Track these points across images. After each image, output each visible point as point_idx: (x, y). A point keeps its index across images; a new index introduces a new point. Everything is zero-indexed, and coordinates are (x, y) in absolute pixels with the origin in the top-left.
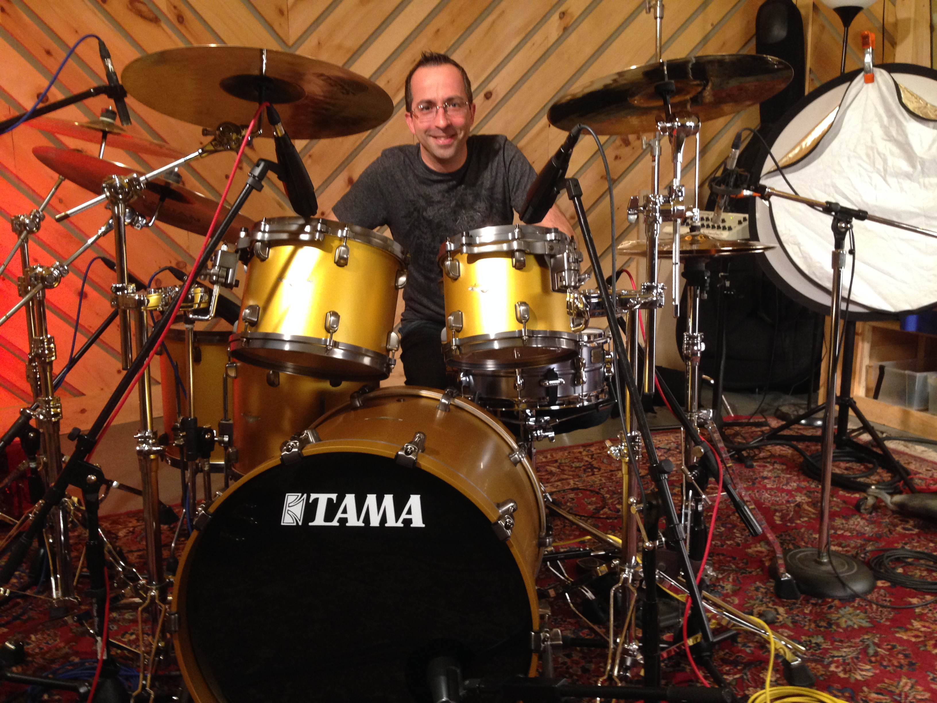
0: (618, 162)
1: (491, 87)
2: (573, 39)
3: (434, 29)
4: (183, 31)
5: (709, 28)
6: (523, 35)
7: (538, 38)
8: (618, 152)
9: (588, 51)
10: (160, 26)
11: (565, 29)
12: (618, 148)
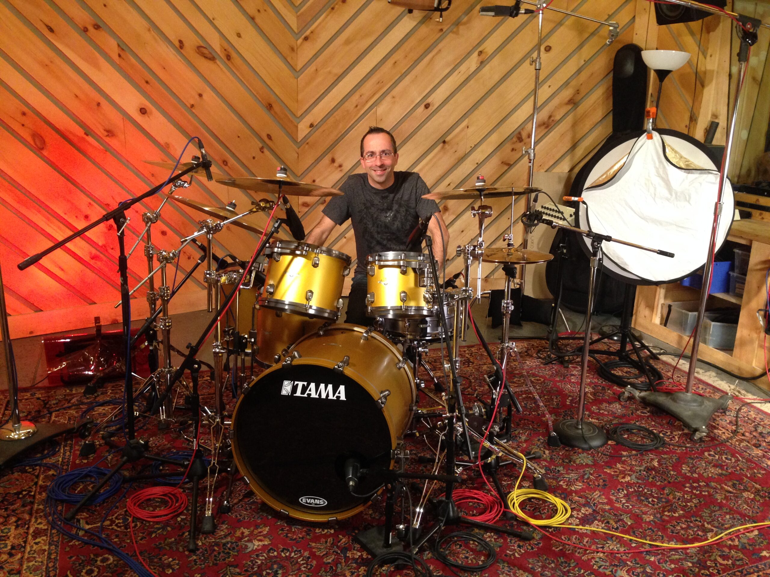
0: (514, 152)
1: (429, 100)
2: (486, 69)
3: (393, 61)
4: (230, 65)
5: (583, 63)
6: (453, 66)
7: (463, 68)
8: (514, 146)
9: (497, 78)
10: (216, 63)
11: (482, 63)
12: (514, 143)
